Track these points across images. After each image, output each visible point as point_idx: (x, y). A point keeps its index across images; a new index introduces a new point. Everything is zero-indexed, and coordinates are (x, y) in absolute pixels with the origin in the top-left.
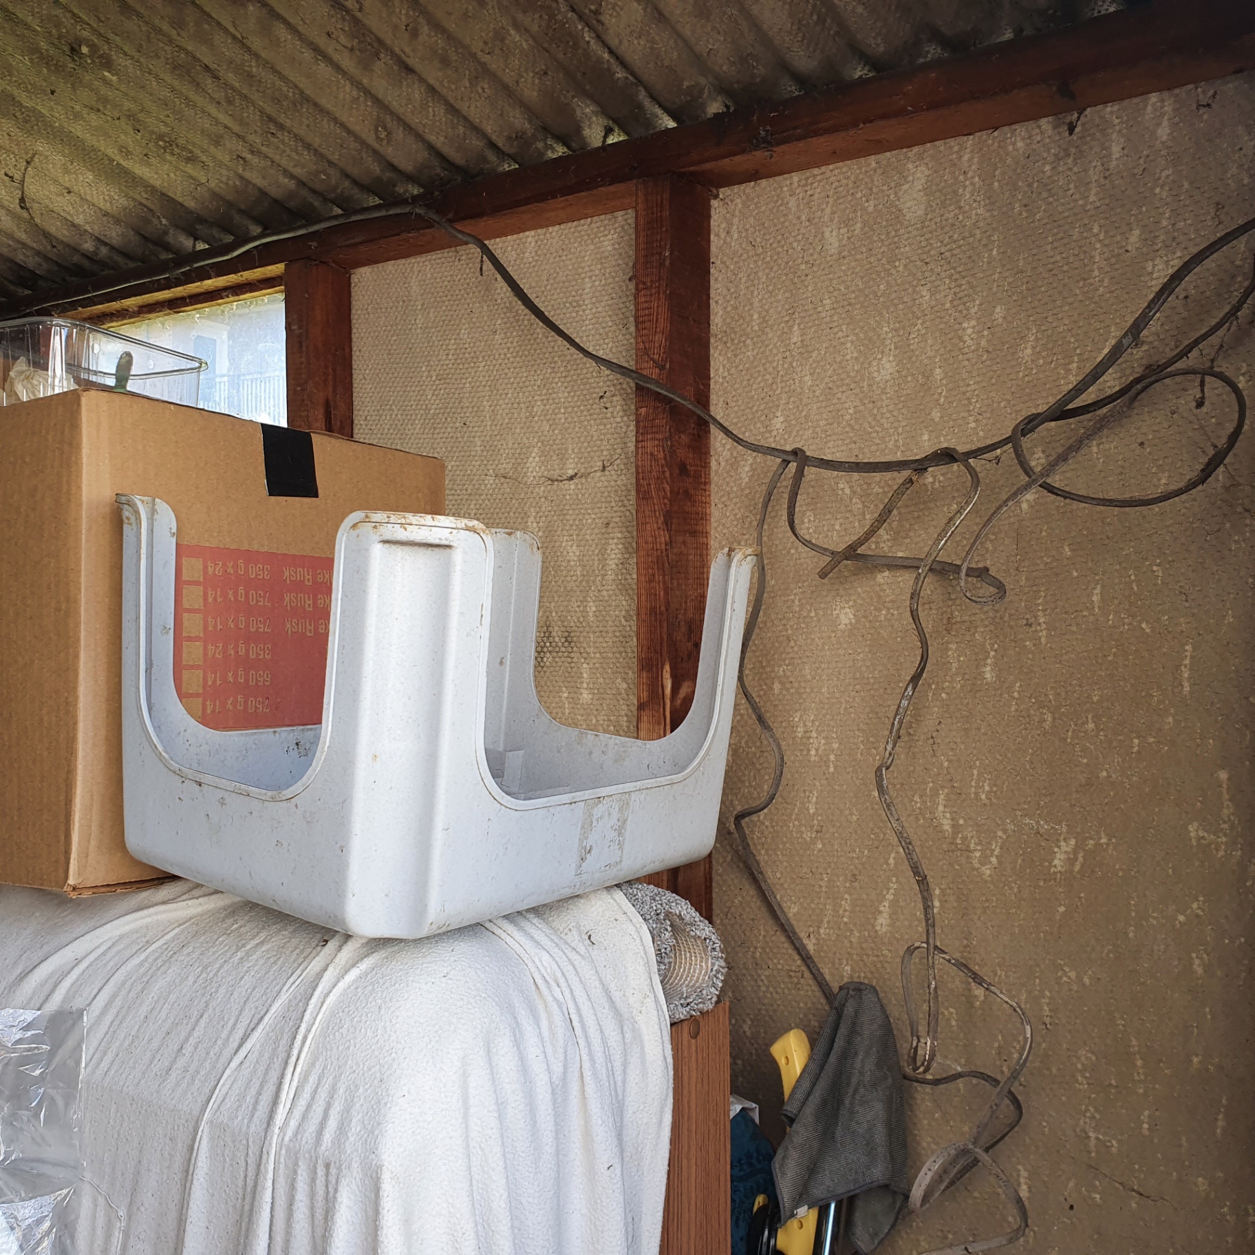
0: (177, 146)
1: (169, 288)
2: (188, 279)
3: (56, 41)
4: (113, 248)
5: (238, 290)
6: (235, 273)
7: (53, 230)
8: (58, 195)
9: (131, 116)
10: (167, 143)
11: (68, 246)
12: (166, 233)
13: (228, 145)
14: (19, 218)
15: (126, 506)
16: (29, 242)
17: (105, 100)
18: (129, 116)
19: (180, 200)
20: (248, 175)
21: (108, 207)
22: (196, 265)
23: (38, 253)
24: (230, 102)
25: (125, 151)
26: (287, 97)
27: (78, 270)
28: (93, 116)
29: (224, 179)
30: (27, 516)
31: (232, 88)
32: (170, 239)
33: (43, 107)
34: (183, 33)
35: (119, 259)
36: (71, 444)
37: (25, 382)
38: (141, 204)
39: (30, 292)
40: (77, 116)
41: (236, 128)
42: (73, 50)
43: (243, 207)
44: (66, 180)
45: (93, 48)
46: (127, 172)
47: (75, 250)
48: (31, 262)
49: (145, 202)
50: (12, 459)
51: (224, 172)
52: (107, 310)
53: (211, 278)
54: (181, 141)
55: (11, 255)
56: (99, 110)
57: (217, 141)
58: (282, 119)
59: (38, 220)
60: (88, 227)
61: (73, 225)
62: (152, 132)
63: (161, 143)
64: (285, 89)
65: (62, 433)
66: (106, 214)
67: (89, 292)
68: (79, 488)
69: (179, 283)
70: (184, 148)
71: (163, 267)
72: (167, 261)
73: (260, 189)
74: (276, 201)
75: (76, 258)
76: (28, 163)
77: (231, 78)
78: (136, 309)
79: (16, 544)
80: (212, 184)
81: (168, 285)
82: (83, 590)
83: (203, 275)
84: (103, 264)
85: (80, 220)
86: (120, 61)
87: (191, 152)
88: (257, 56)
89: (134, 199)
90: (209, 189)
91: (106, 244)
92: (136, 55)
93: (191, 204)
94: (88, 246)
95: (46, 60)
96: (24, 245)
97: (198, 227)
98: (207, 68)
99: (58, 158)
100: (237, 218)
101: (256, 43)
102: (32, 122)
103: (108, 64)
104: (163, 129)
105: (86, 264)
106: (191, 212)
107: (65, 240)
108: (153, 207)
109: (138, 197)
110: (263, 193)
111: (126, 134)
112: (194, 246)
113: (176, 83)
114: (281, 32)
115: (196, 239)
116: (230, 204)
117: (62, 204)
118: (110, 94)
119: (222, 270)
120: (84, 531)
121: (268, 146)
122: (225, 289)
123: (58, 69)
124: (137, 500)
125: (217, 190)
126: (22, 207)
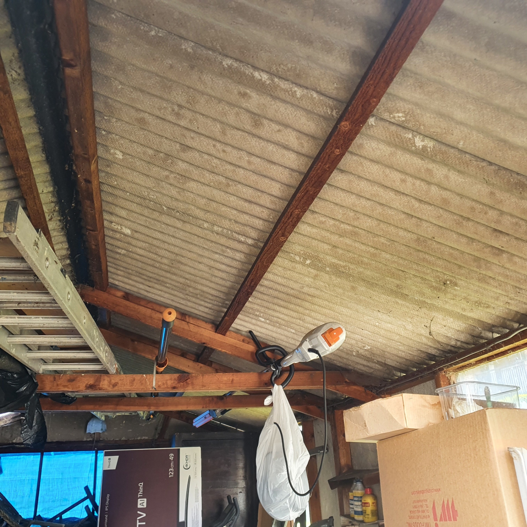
0: (482, 303)
1: (487, 353)
2: (494, 349)
3: (439, 283)
4: (462, 342)
5: (514, 349)
6: (512, 343)
7: (440, 340)
8: (441, 328)
9: (465, 298)
10: (479, 303)
11: (446, 344)
12: (481, 333)
13: (502, 299)
14: (428, 338)
15: (513, 453)
16: (432, 345)
17: (455, 296)
18: (464, 298)
19: (486, 321)
20: (511, 308)
21: (459, 329)
22: (496, 343)
23: (435, 348)
24: (500, 286)
25: (464, 309)
26: (522, 279)
27: (450, 352)
28: (452, 301)
29: (501, 311)
30: (474, 457)
31: (501, 281)
32: (483, 335)
33: (436, 302)
34: (481, 269)
35: (465, 345)
36: (486, 429)
37: (459, 406)
38: (471, 325)
39: (434, 362)
40: (447, 302)
41: (504, 293)
42: (444, 284)
43: (510, 319)
44: (444, 323)
45: (451, 282)
46: (465, 316)
47: (448, 345)
48: (433, 352)
49: (472, 324)
50: (465, 436)
51: (501, 308)
52: (464, 365)
53: (503, 347)
54: (484, 302)
55: (426, 351)
56: (454, 299)
57: (497, 299)
58: (521, 287)
59: (435, 338)
60: (453, 337)
61: (447, 337)
62: (472, 302)
63: (477, 304)
64: (520, 276)
65: (482, 425)
66: (458, 331)
67: (457, 360)
68: (492, 446)
69: (490, 351)
70: (485, 304)
71: (483, 345)
72: (484, 343)
73: (516, 311)
74: (522, 314)
75: (449, 348)
76: (431, 320)
77: (500, 278)
78: (474, 363)
79: (472, 468)
80: (497, 314)
81: (486, 352)
82: (502, 486)
83: (499, 346)
84: (459, 348)
85: (449, 335)
86: (460, 282)
87: (488, 304)
88: (509, 269)
89: (468, 324)
90: (496, 315)
91: (459, 341)
92: (466, 280)
93: (490, 322)
94: (453, 343)
95: (435, 288)
96: (431, 347)
97: (493, 328)
98: (490, 277)
99: (440, 316)
100: (508, 323)
101: (508, 265)
102: (432, 307)
103: (456, 284)
104: (477, 299)
105: (452, 349)
106: (489, 324)
107: (445, 342)
108: (474, 325)
109: (470, 323)
110: (517, 312)
111: (463, 304)
112: (493, 336)
113: (480, 285)
114: (517, 259)
115: (493, 333)
116: (505, 319)
117: (443, 331)
118: (457, 293)
119: (506, 343)
120: (497, 463)
121: (517, 297)
122: (509, 350)
123: (439, 290)
124: (517, 449)
125: (499, 315)
126: (430, 335)
